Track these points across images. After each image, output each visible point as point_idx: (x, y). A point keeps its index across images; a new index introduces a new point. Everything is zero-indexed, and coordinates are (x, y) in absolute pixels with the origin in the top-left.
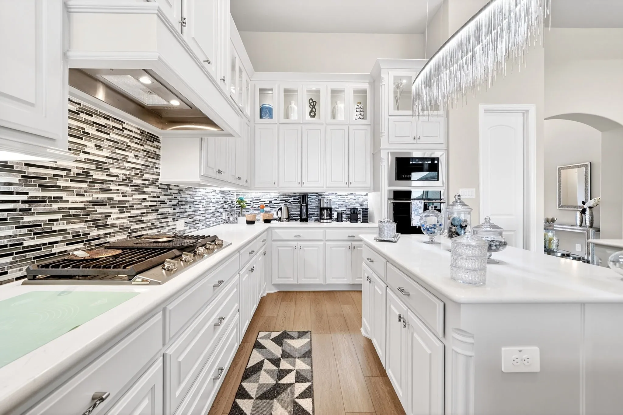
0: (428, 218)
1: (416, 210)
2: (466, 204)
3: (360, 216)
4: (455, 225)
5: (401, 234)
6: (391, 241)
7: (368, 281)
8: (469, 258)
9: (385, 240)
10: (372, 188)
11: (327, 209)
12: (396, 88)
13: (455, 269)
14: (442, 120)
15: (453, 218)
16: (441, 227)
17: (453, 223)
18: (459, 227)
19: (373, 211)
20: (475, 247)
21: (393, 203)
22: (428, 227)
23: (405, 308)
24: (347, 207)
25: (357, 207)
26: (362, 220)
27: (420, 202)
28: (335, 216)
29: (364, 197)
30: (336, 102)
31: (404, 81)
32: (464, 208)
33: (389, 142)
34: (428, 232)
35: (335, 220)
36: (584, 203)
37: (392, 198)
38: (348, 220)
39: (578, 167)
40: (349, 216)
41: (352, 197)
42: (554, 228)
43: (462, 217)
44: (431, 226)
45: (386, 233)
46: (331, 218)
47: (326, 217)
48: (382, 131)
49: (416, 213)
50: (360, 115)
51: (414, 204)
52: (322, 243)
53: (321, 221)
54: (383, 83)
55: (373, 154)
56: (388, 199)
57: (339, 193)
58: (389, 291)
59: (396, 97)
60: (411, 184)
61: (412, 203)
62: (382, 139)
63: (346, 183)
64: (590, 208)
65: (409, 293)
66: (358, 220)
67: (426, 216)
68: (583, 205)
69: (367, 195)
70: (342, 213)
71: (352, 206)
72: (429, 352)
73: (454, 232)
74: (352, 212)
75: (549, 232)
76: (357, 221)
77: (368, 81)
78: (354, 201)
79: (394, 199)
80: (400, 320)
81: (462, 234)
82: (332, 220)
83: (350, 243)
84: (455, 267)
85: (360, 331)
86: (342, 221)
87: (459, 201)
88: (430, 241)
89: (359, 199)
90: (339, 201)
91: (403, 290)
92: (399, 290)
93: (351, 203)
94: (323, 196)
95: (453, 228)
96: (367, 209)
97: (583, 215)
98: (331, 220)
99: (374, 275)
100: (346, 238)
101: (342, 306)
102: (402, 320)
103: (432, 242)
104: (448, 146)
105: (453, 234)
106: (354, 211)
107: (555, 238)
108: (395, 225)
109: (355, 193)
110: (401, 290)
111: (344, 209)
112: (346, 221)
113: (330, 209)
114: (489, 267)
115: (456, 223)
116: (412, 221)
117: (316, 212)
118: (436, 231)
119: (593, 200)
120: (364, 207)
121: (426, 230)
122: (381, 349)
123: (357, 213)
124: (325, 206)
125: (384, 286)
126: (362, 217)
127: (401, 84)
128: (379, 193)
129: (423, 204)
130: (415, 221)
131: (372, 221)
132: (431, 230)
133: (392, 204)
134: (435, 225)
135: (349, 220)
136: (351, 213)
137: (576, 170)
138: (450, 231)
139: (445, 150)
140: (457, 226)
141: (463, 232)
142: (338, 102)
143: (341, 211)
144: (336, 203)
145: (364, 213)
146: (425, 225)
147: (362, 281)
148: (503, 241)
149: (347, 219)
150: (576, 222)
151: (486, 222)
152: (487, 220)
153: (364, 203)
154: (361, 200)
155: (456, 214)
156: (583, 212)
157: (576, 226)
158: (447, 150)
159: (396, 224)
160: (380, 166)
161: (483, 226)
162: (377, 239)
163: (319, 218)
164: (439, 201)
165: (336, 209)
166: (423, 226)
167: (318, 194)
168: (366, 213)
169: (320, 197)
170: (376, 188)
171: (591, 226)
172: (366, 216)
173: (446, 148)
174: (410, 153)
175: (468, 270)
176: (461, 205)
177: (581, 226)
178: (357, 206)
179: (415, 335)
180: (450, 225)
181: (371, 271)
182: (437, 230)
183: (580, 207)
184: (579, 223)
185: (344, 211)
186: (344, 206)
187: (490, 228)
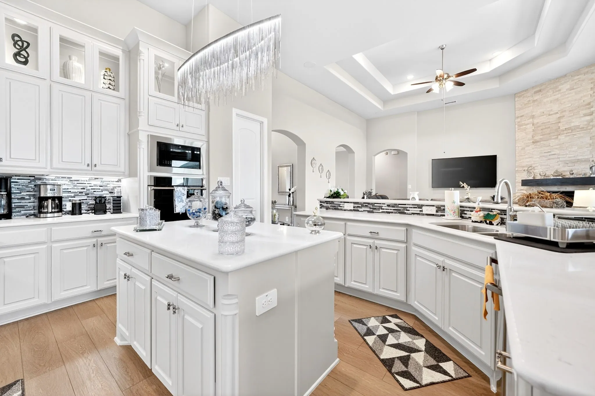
0: (194, 203)
1: (180, 196)
2: (226, 189)
3: (109, 206)
4: (218, 208)
5: (165, 221)
6: (156, 230)
7: (126, 280)
8: (234, 232)
9: (147, 229)
10: (127, 173)
11: (53, 198)
12: (157, 68)
13: (222, 244)
14: (203, 114)
15: (217, 202)
16: (205, 210)
17: (216, 206)
18: (221, 209)
19: (128, 199)
20: (237, 223)
21: (154, 189)
22: (194, 211)
23: (174, 294)
24: (89, 196)
25: (104, 196)
26: (113, 210)
27: (183, 189)
28: (68, 207)
29: (115, 183)
30: (70, 57)
31: (166, 65)
32: (225, 193)
33: (149, 124)
34: (194, 216)
35: (68, 213)
36: (290, 190)
37: (153, 185)
38: (91, 211)
39: (287, 166)
40: (93, 206)
41: (98, 183)
42: (276, 207)
43: (224, 200)
44: (196, 210)
45: (148, 222)
46: (61, 211)
47: (52, 209)
48: (140, 110)
49: (179, 200)
50: (110, 84)
51: (177, 191)
52: (45, 246)
53: (42, 215)
54: (142, 57)
55: (129, 135)
56: (148, 186)
57: (74, 177)
58: (154, 282)
59: (157, 78)
60: (172, 171)
61: (175, 189)
62: (140, 119)
63: (88, 165)
64: (293, 193)
65: (179, 277)
66: (107, 210)
67: (190, 201)
68: (289, 191)
69: (119, 181)
70: (80, 204)
71: (97, 194)
72: (200, 326)
73: (217, 214)
74: (98, 201)
75: (274, 210)
76: (105, 212)
77: (121, 48)
78: (101, 188)
79: (155, 186)
80: (169, 309)
81: (224, 215)
82: (63, 213)
83: (95, 240)
84: (222, 242)
85: (114, 342)
86: (81, 214)
87: (221, 187)
88: (196, 224)
89: (108, 185)
90: (76, 187)
91: (173, 276)
92: (167, 278)
93: (94, 190)
94: (44, 181)
95: (217, 210)
96: (120, 197)
97: (290, 198)
98: (61, 213)
99: (134, 271)
100: (90, 235)
101: (82, 322)
102: (171, 308)
103: (197, 226)
104: (208, 139)
105: (216, 216)
106: (100, 201)
107: (277, 214)
108: (158, 213)
109: (102, 178)
110: (170, 277)
111: (85, 198)
112: (88, 213)
113: (60, 199)
114: (247, 238)
115: (219, 206)
116: (175, 207)
117: (31, 203)
118: (201, 215)
119: (293, 188)
120: (116, 195)
121: (192, 215)
122: (145, 349)
123: (105, 202)
124: (49, 195)
125: (148, 280)
126: (113, 206)
127: (163, 67)
128: (136, 179)
129: (186, 191)
130: (179, 208)
131: (127, 210)
132: (197, 214)
133: (153, 191)
134: (200, 209)
135: (93, 211)
136: (96, 202)
137: (286, 168)
138: (214, 213)
139: (206, 141)
140: (219, 209)
141: (224, 213)
142: (74, 58)
143: (80, 200)
144: (69, 190)
145: (115, 202)
146: (191, 210)
147: (116, 282)
148: (253, 217)
149: (88, 211)
150: (286, 202)
151: (242, 203)
152: (243, 202)
153: (116, 190)
154: (111, 186)
155: (218, 198)
156: (289, 196)
157: (286, 205)
158: (208, 142)
159: (160, 211)
160: (138, 149)
161: (239, 206)
162: (138, 229)
163: (36, 211)
164: (200, 188)
165: (70, 198)
166: (189, 211)
167: (33, 178)
168: (120, 202)
169: (39, 182)
170: (132, 173)
171: (293, 205)
172: (119, 205)
173: (207, 140)
174: (170, 139)
175: (233, 243)
176: (222, 190)
177: (288, 204)
178: (105, 194)
179: (187, 317)
180: (214, 208)
181: (130, 267)
182: (202, 213)
183: (288, 192)
184: (287, 203)
185: (84, 201)
186: (84, 194)
187: (245, 208)
